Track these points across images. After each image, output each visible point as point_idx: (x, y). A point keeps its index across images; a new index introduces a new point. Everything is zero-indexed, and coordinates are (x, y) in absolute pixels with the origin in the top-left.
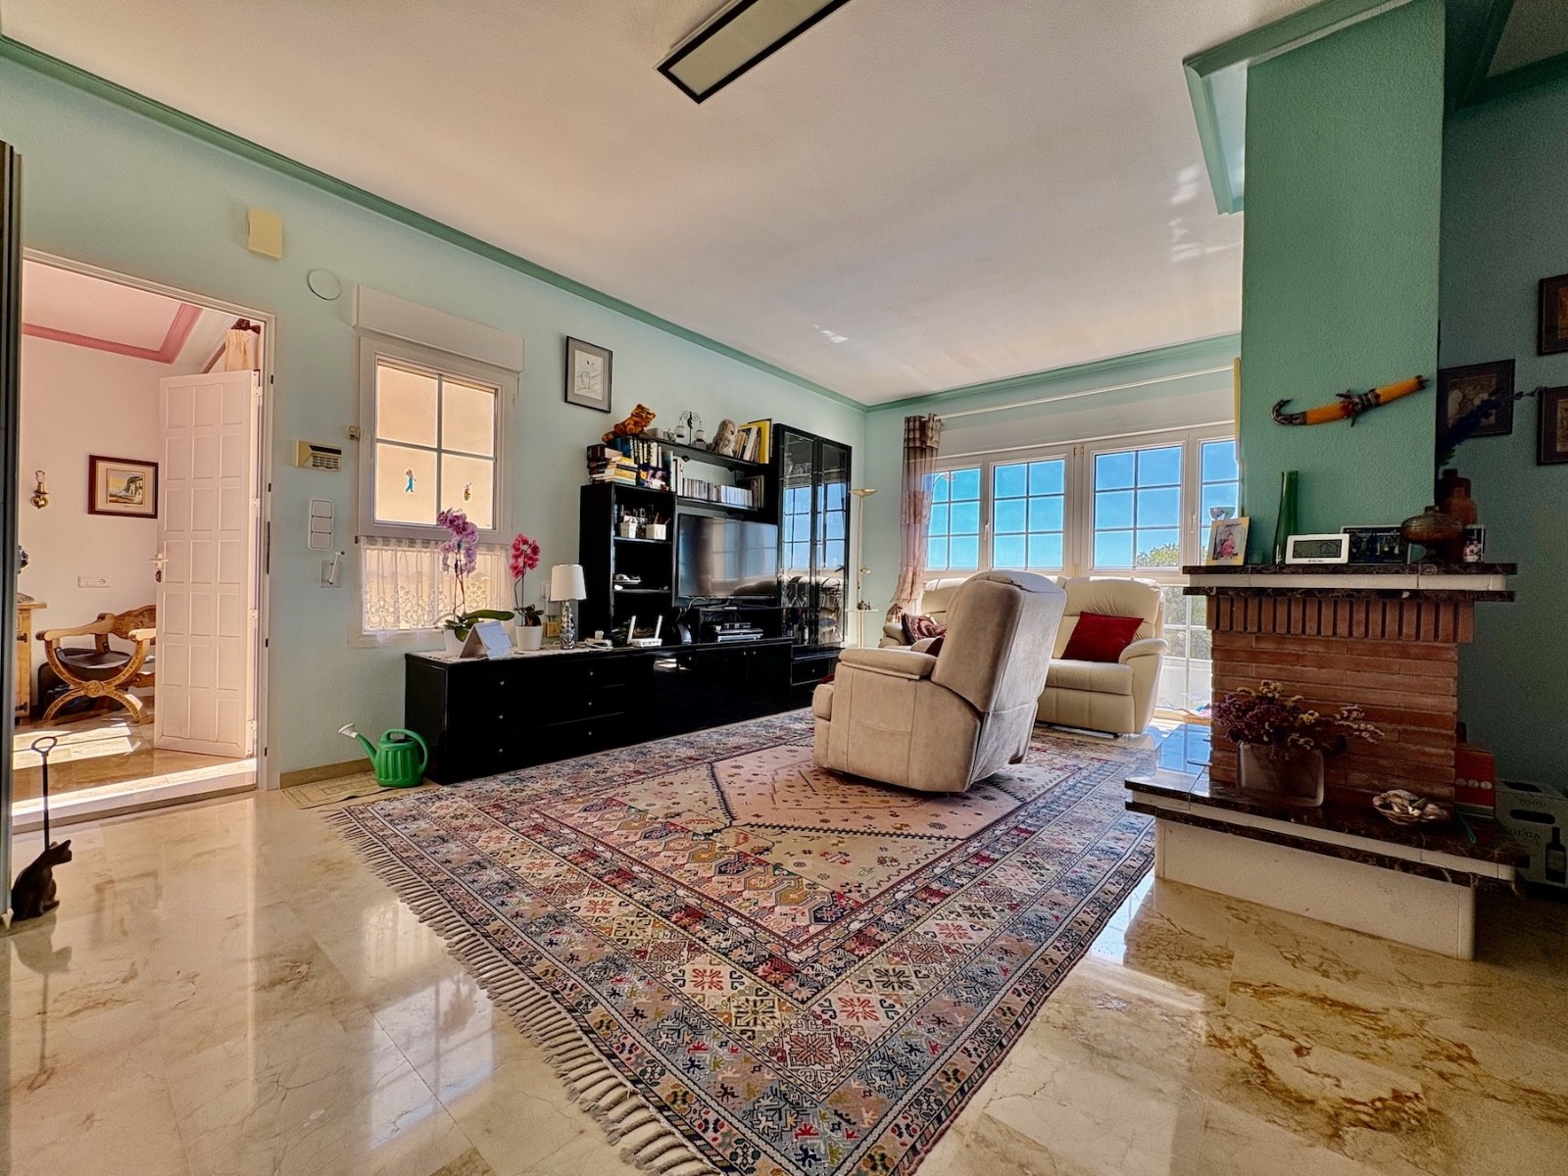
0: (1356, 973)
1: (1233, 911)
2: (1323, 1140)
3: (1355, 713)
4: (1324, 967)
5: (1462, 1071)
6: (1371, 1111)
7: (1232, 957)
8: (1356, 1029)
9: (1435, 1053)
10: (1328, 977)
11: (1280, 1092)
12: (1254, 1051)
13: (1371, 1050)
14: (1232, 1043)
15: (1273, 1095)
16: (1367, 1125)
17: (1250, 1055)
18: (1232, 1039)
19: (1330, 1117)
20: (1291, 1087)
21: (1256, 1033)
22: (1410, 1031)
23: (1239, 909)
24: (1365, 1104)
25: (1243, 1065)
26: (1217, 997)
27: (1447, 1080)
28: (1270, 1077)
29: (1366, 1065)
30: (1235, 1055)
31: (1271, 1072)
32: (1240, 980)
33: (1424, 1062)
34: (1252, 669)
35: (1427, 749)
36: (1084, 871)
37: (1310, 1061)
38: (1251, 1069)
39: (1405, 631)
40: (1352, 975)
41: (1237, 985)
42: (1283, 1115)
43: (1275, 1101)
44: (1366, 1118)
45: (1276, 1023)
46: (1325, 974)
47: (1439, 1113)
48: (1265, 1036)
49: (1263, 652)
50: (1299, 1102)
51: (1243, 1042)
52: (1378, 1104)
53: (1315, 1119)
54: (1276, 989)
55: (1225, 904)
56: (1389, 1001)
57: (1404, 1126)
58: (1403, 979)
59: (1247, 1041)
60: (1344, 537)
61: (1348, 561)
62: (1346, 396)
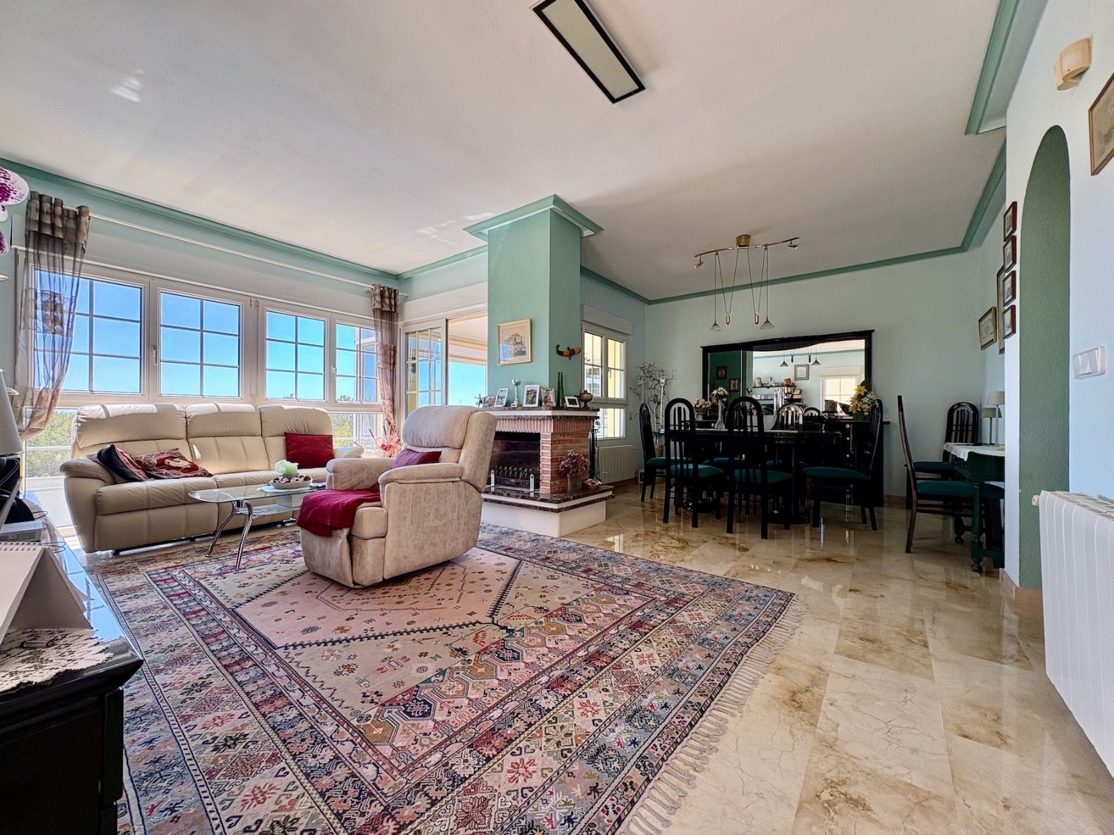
34: (563, 446)
60: (576, 398)
61: (578, 406)
62: (569, 349)
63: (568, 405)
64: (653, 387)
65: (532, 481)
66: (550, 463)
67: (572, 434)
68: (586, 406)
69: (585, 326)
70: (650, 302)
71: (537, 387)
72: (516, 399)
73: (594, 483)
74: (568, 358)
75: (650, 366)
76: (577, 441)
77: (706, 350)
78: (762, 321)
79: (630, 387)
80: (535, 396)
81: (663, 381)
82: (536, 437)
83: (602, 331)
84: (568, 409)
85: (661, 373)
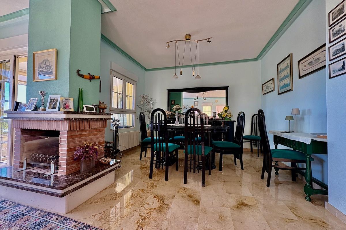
34: (76, 140)
35: (102, 149)
39: (100, 126)
49: (78, 135)
60: (94, 106)
61: (95, 112)
62: (89, 74)
63: (85, 111)
64: (148, 105)
65: (52, 166)
66: (66, 153)
67: (90, 130)
68: (103, 111)
69: (113, 73)
70: (147, 70)
71: (58, 97)
72: (43, 105)
73: (106, 161)
74: (88, 81)
75: (146, 96)
76: (94, 135)
77: (169, 91)
78: (196, 75)
79: (137, 104)
80: (56, 104)
81: (151, 103)
82: (56, 134)
83: (124, 78)
84: (87, 113)
85: (151, 100)
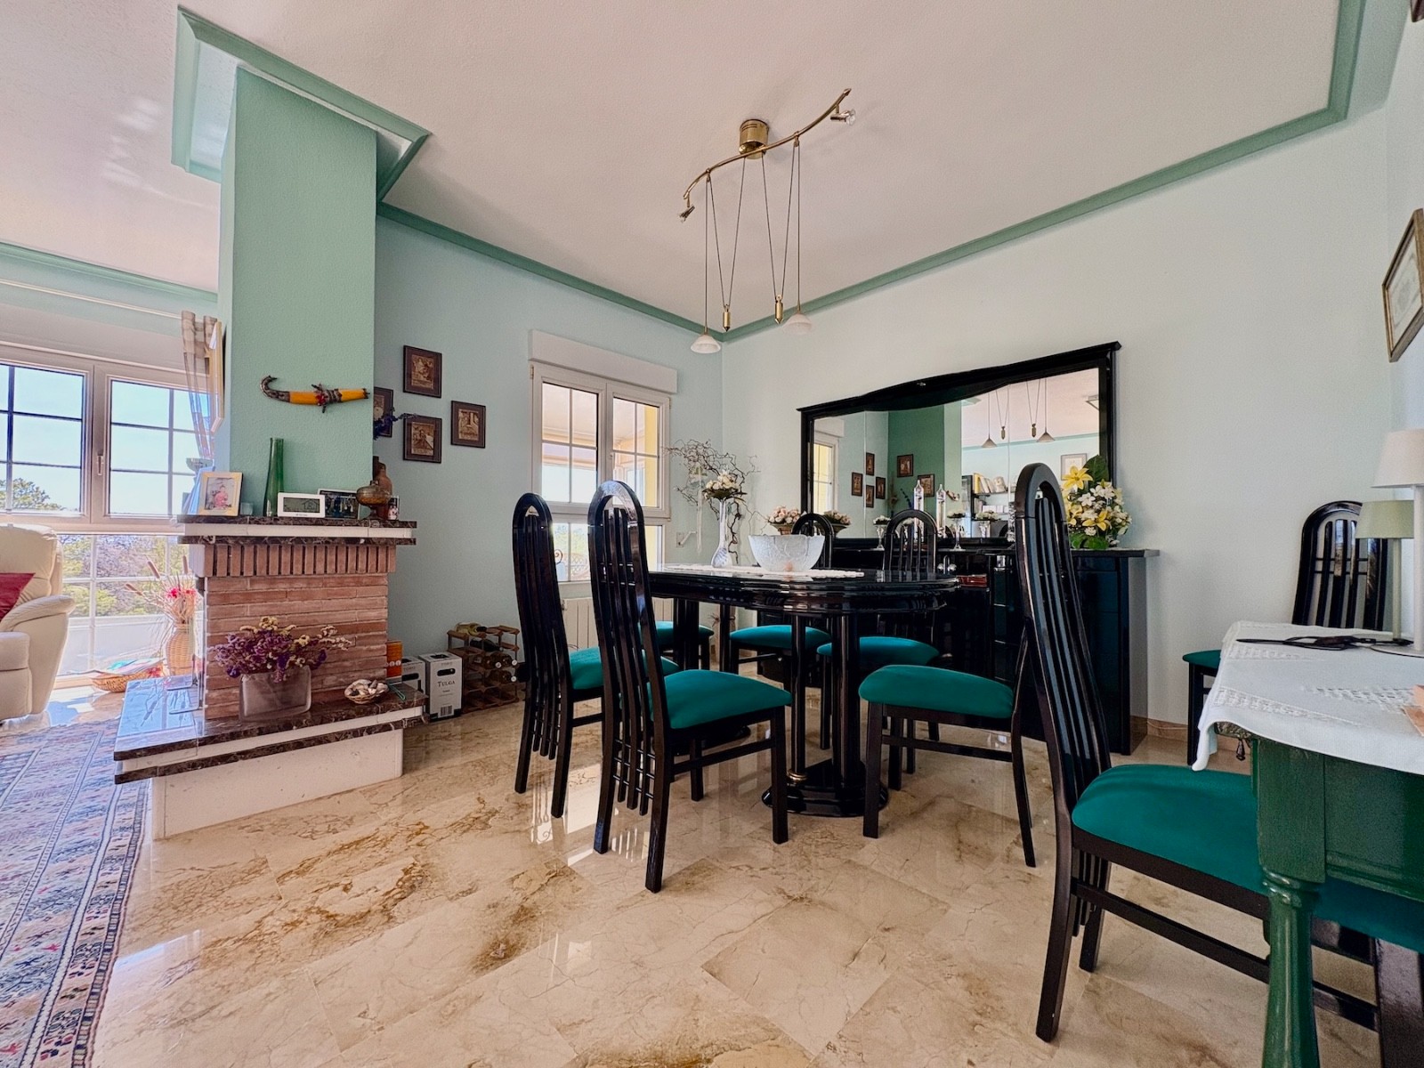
0: (351, 820)
1: (246, 829)
2: (385, 927)
3: (332, 631)
4: (332, 827)
5: (425, 836)
6: (400, 890)
7: (266, 861)
8: (369, 852)
9: (410, 835)
10: (337, 832)
11: (349, 922)
12: (320, 911)
13: (382, 857)
14: (302, 919)
15: (346, 927)
16: (402, 899)
17: (318, 916)
18: (300, 916)
19: (382, 911)
20: (353, 913)
21: (314, 899)
22: (394, 833)
23: (251, 824)
24: (394, 889)
25: (317, 926)
26: (272, 896)
27: (421, 846)
28: (338, 918)
29: (384, 867)
30: (308, 924)
31: (336, 915)
32: (282, 873)
33: (409, 844)
34: (248, 609)
35: (372, 647)
36: (59, 883)
37: (355, 890)
38: (324, 923)
39: (359, 567)
40: (350, 822)
41: (281, 879)
42: (358, 933)
43: (350, 929)
44: (398, 896)
45: (322, 883)
46: (335, 832)
47: (428, 864)
48: (320, 896)
49: (258, 593)
50: (360, 918)
51: (308, 911)
52: (400, 883)
53: (376, 919)
54: (310, 861)
55: (236, 828)
56: (377, 823)
57: (416, 884)
58: (376, 806)
59: (310, 909)
60: (319, 497)
61: (325, 516)
62: (318, 388)
67: (309, 579)
69: (540, 371)
76: (330, 595)
77: (807, 415)
84: (282, 521)
